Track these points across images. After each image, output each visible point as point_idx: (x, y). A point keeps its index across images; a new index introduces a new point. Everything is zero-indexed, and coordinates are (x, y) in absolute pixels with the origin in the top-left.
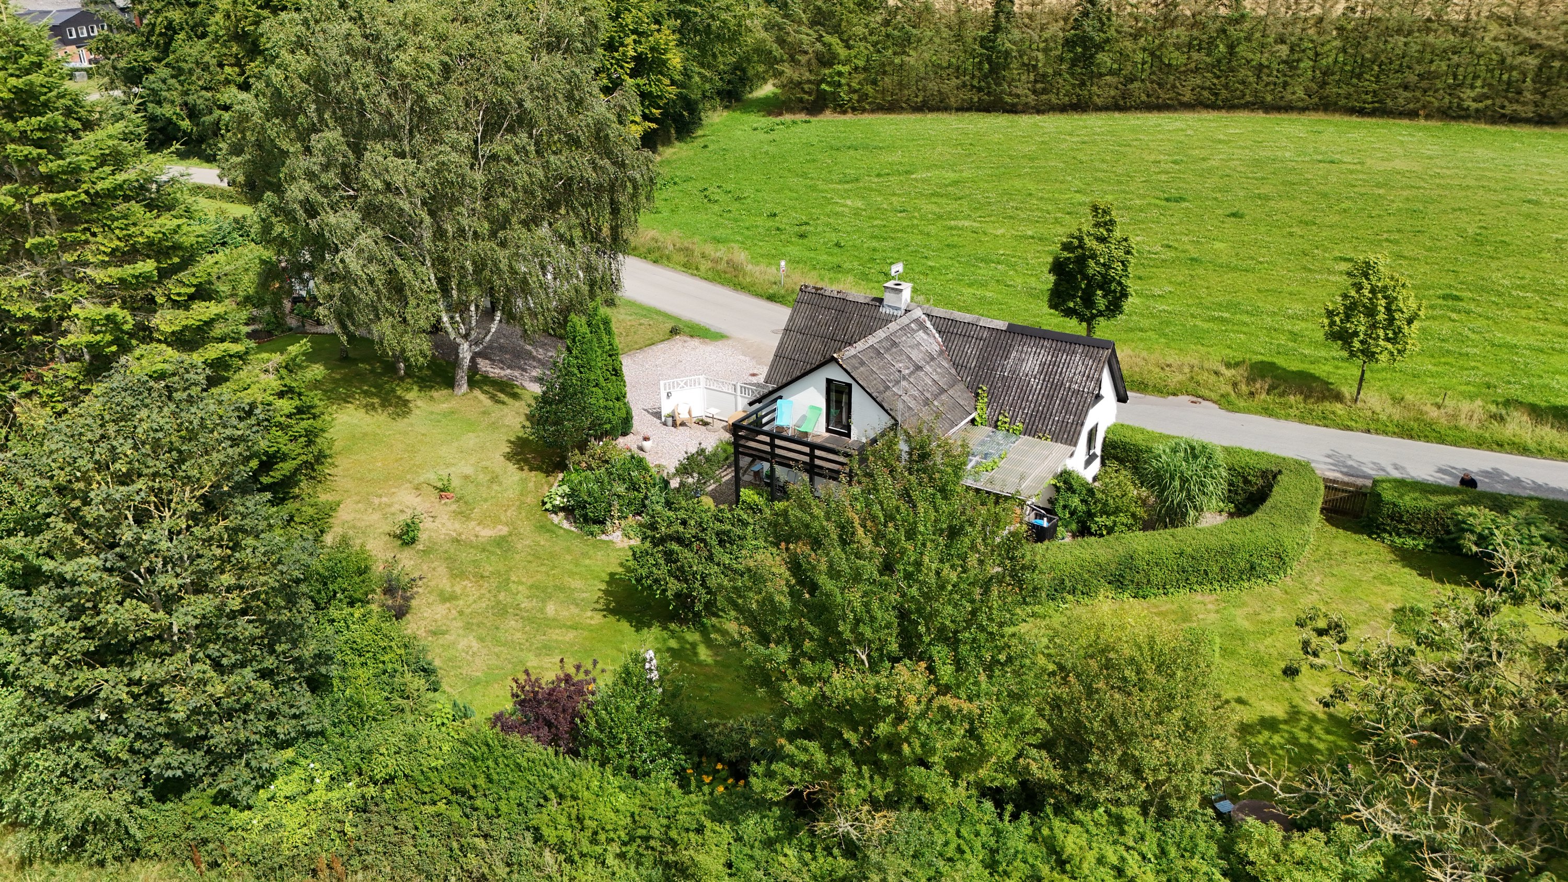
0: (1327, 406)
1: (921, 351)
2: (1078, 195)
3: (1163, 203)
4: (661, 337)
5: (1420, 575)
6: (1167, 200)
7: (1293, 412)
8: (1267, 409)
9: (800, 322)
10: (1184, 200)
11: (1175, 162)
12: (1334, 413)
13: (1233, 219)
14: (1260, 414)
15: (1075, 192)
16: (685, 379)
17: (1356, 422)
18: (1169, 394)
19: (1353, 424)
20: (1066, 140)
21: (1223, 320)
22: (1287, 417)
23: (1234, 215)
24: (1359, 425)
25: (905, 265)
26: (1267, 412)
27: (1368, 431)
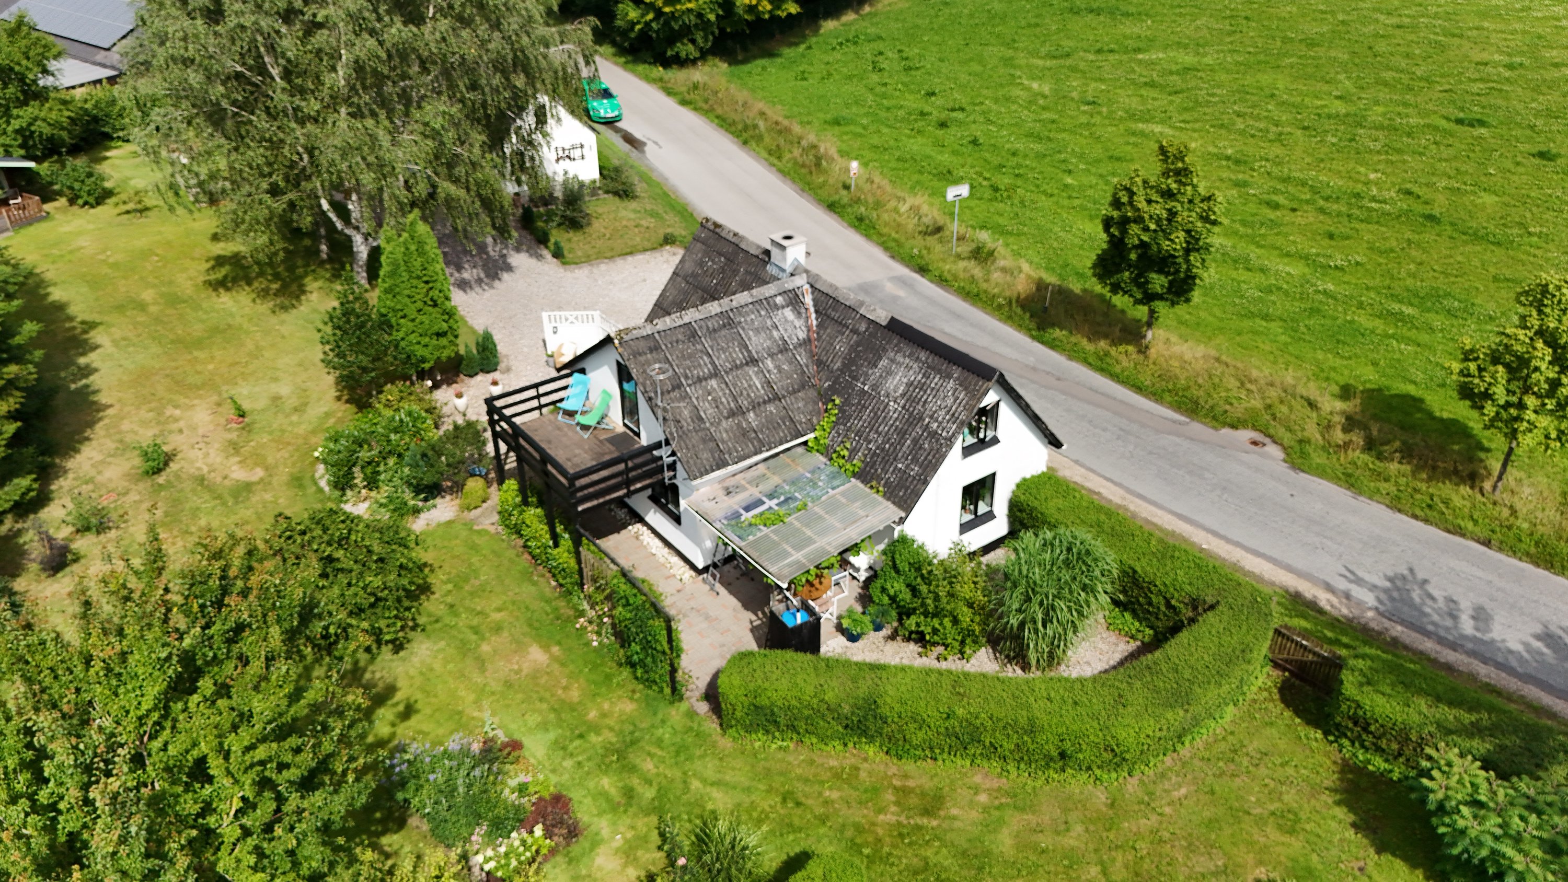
0: (1446, 489)
1: (771, 337)
2: (1337, 103)
3: (1451, 126)
4: (647, 245)
5: (1354, 825)
6: (1459, 122)
7: (1384, 486)
8: (1349, 476)
9: (689, 267)
10: (1482, 123)
11: (1510, 67)
12: (1446, 502)
13: (1537, 161)
14: (1336, 480)
15: (1337, 98)
16: (575, 313)
17: (1476, 522)
18: (1225, 424)
19: (1470, 525)
20: (1377, 21)
21: (1400, 318)
22: (1372, 495)
23: (1542, 155)
24: (1477, 530)
25: (972, 187)
26: (1349, 481)
27: (1487, 543)
